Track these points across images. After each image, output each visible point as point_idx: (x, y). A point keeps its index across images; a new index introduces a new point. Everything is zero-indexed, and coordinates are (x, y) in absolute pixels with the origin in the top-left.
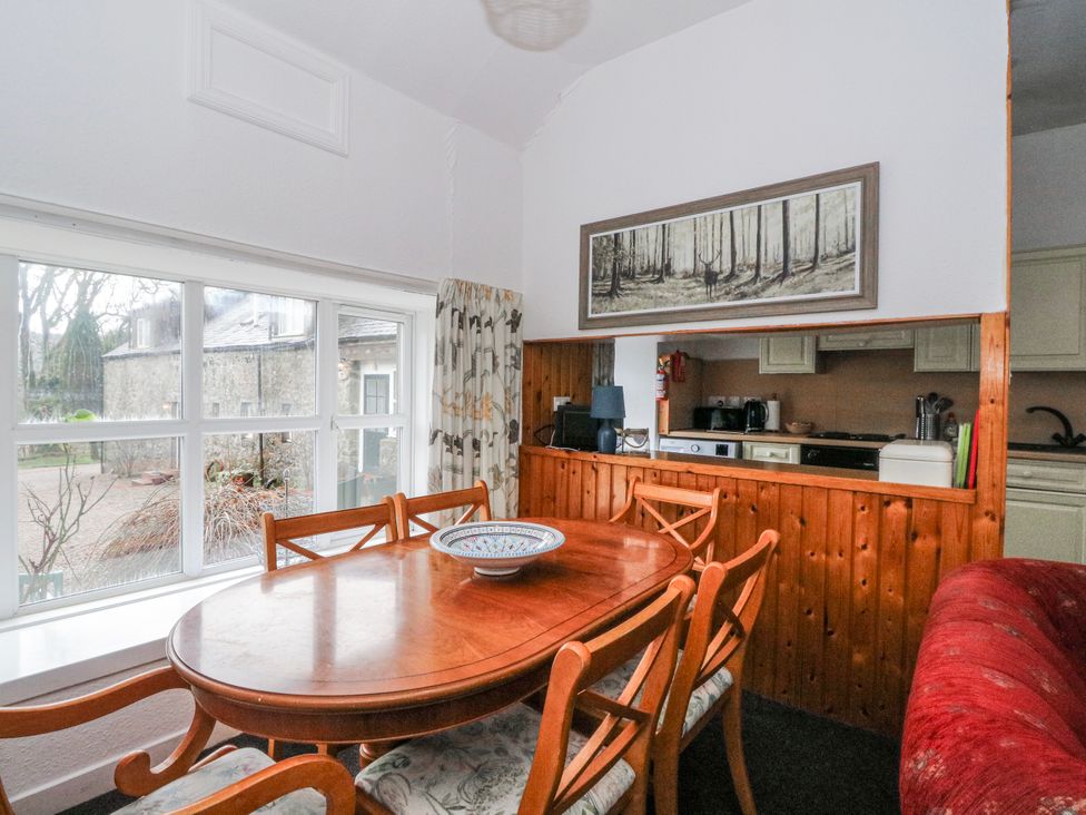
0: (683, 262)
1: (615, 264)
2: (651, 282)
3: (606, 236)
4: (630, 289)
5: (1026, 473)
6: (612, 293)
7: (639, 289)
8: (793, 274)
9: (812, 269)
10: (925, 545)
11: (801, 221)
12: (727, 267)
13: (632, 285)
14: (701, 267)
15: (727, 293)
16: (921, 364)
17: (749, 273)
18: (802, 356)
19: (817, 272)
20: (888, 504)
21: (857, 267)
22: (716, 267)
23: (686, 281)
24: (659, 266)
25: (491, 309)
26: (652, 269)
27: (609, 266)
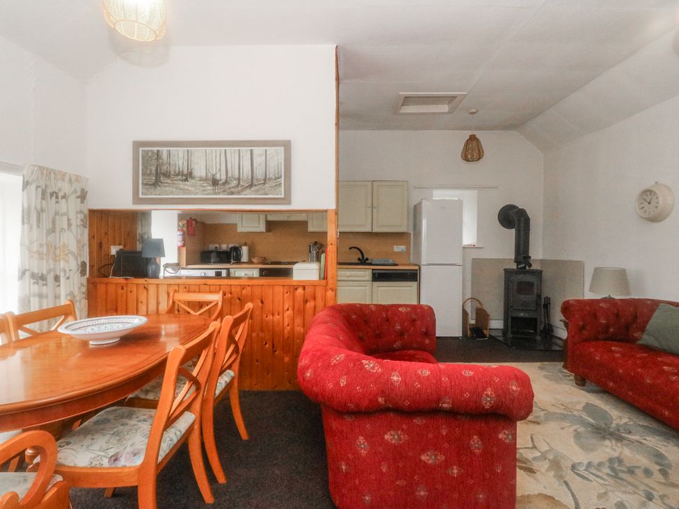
0: (199, 171)
1: (157, 168)
2: (181, 180)
3: (151, 151)
4: (168, 183)
5: (348, 275)
6: (156, 184)
7: (174, 184)
8: (256, 185)
9: (264, 184)
10: (310, 305)
11: (259, 160)
12: (224, 177)
13: (169, 181)
14: (210, 176)
15: (224, 191)
16: (311, 229)
17: (235, 182)
18: (259, 224)
19: (266, 185)
20: (296, 289)
21: (283, 185)
22: (218, 177)
23: (202, 182)
24: (185, 172)
25: (65, 188)
26: (181, 173)
27: (154, 169)
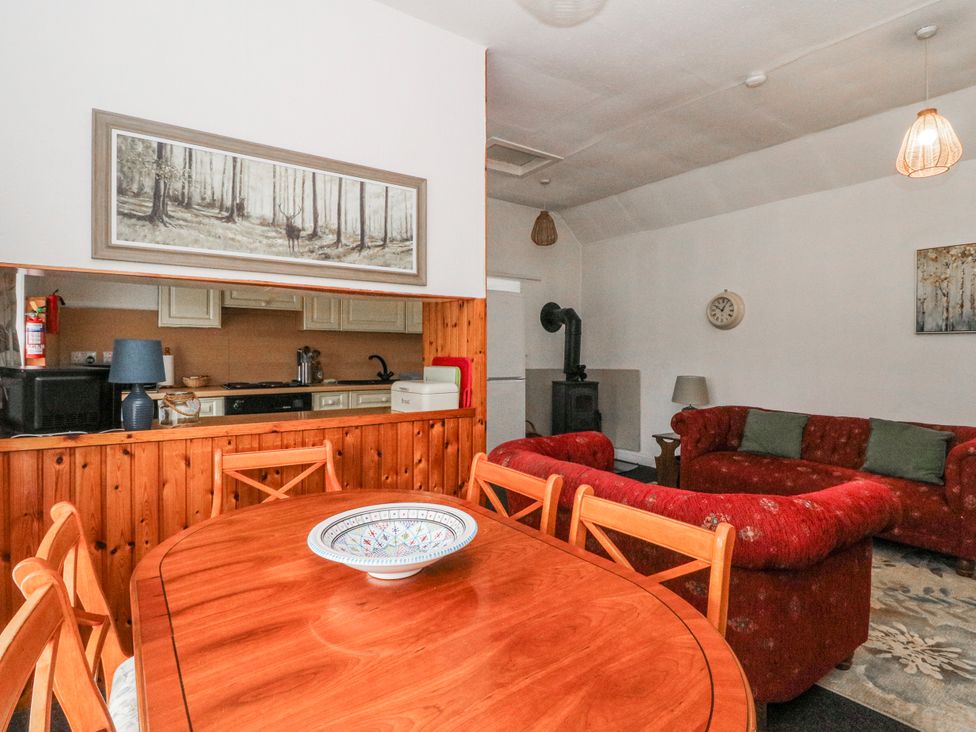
0: (259, 205)
1: (157, 182)
2: (217, 218)
3: (143, 141)
4: (185, 220)
6: (155, 217)
7: (200, 223)
8: (369, 247)
9: (383, 246)
10: (451, 449)
11: (374, 204)
12: (309, 226)
13: (188, 216)
14: (282, 219)
15: (312, 252)
17: (331, 236)
18: (208, 313)
19: (387, 250)
21: (414, 252)
22: (298, 223)
23: (265, 228)
24: (228, 202)
26: (218, 204)
27: (148, 184)
